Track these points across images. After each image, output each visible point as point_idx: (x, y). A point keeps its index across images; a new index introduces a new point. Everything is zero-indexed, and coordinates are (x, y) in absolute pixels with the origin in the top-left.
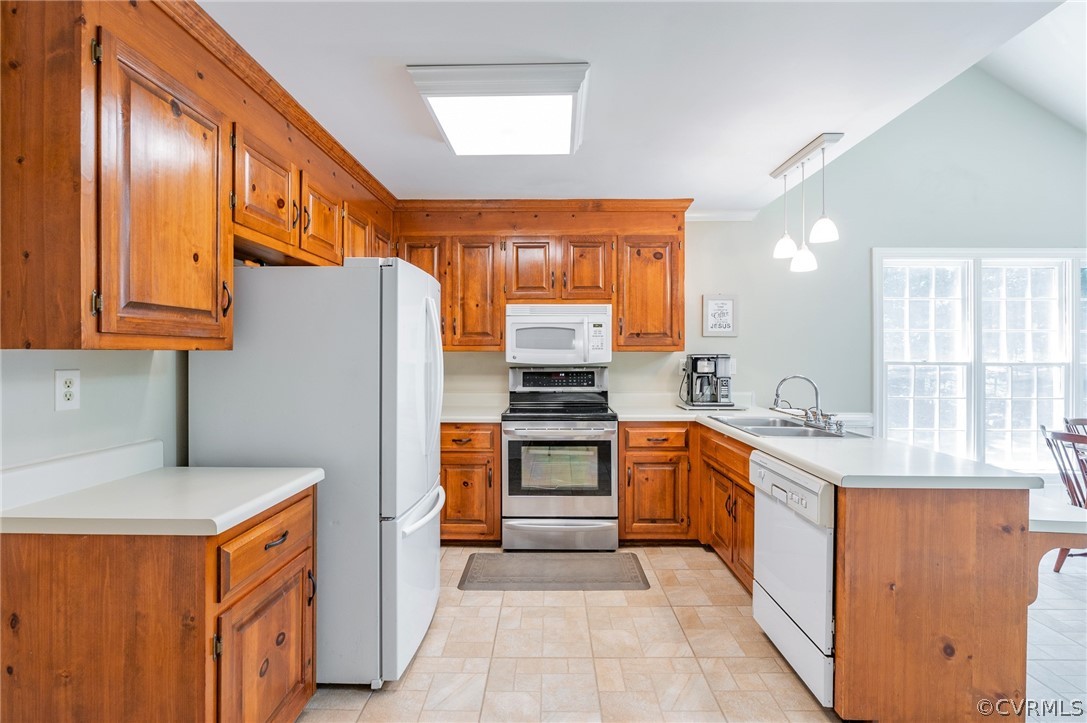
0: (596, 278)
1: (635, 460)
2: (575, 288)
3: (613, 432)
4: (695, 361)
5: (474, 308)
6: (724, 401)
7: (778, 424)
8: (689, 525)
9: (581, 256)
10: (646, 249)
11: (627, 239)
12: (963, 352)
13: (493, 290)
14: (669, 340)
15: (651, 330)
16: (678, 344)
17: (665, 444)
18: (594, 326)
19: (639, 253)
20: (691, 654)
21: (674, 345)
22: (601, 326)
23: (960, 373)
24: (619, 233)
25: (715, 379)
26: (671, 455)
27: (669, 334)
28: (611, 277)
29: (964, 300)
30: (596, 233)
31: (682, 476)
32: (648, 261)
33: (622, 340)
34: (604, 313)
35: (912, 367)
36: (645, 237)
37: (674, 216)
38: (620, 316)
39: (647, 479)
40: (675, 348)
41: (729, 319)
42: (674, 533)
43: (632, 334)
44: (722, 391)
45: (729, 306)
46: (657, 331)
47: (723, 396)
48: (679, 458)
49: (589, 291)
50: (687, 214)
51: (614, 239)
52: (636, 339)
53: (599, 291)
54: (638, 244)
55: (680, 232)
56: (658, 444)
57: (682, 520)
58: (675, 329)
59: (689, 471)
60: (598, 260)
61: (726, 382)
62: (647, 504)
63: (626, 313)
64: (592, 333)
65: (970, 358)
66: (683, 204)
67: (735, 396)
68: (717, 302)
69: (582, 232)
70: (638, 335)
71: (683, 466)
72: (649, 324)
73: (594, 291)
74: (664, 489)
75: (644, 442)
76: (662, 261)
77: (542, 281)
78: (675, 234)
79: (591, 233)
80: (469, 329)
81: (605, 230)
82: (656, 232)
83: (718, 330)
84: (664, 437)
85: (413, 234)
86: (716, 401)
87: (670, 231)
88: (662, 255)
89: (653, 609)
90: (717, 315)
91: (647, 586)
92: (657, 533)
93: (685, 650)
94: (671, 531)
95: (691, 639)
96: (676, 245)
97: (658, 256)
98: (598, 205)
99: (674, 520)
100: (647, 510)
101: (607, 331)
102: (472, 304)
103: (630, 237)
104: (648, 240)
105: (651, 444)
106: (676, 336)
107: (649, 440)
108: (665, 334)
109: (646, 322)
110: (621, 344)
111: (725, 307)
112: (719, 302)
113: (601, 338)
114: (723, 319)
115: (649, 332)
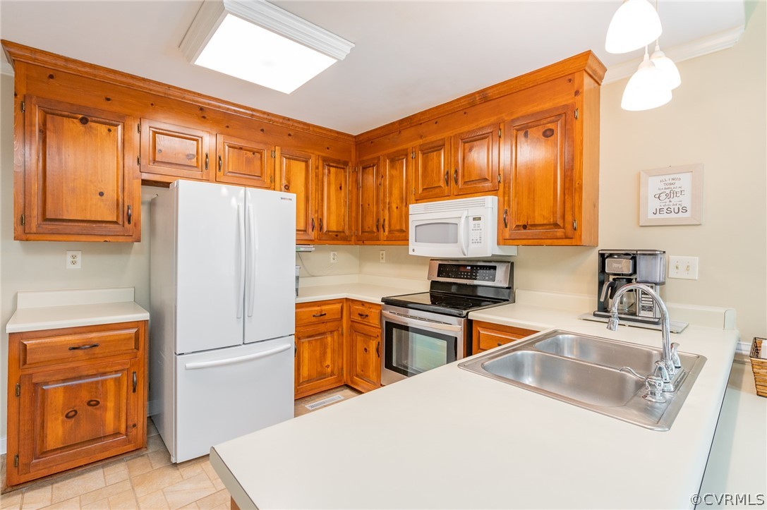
2: (464, 183)
5: (395, 210)
6: (648, 314)
9: (471, 150)
10: (534, 130)
13: (406, 193)
14: (560, 232)
15: (539, 220)
16: (572, 236)
18: (474, 219)
19: (526, 135)
21: (567, 237)
22: (480, 219)
24: (505, 119)
27: (561, 224)
32: (537, 142)
33: (507, 233)
34: (482, 206)
36: (536, 114)
37: (570, 80)
40: (569, 241)
41: (686, 200)
43: (517, 226)
45: (685, 181)
46: (545, 222)
47: (644, 308)
49: (477, 185)
51: (501, 127)
52: (523, 231)
53: (485, 184)
54: (526, 127)
55: (577, 98)
58: (569, 217)
63: (512, 203)
64: (471, 226)
68: (663, 178)
69: (471, 126)
70: (525, 227)
72: (536, 214)
73: (481, 184)
76: (552, 138)
77: (439, 181)
78: (569, 102)
79: (479, 126)
80: (393, 227)
81: (492, 119)
82: (547, 105)
83: (665, 216)
85: (365, 158)
86: (634, 314)
87: (563, 100)
88: (552, 131)
90: (663, 196)
96: (571, 115)
97: (548, 133)
98: (484, 96)
101: (491, 224)
102: (394, 206)
104: (538, 117)
106: (569, 226)
108: (556, 225)
109: (534, 212)
110: (507, 238)
111: (678, 184)
112: (667, 177)
113: (479, 231)
114: (675, 200)
115: (536, 222)
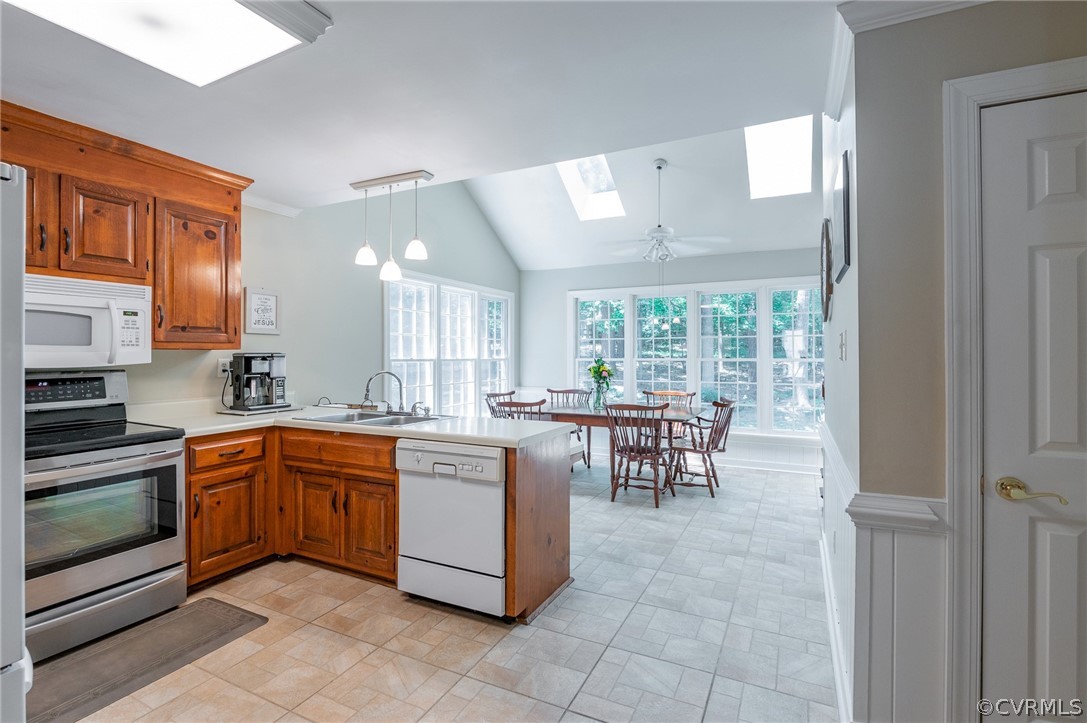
0: (123, 248)
1: (203, 484)
2: (84, 255)
3: (179, 454)
4: (248, 360)
6: (279, 402)
7: (356, 418)
8: (266, 542)
9: (96, 212)
10: (196, 224)
11: (169, 204)
12: (430, 353)
14: (223, 336)
15: (201, 323)
16: (233, 342)
17: (241, 457)
18: (125, 313)
19: (185, 226)
20: (374, 648)
21: (230, 342)
22: (135, 314)
23: (428, 368)
24: (156, 194)
25: (268, 380)
26: (245, 468)
27: (223, 329)
28: (145, 250)
29: (431, 314)
30: (120, 185)
31: (259, 488)
32: (199, 238)
33: (161, 334)
34: (140, 298)
35: (405, 363)
36: (194, 208)
37: (230, 194)
38: (159, 303)
39: (218, 503)
40: (230, 345)
41: (272, 316)
42: (251, 555)
43: (175, 327)
44: (276, 391)
45: (272, 303)
46: (208, 325)
47: (279, 397)
48: (255, 470)
49: (109, 263)
50: (244, 194)
51: (150, 202)
52: (181, 333)
53: (125, 266)
54: (185, 217)
55: (236, 213)
56: (231, 458)
57: (259, 538)
58: (230, 324)
59: (266, 482)
60: (126, 224)
61: (282, 383)
62: (218, 533)
63: (167, 300)
64: (122, 323)
65: (434, 356)
66: (241, 183)
67: (291, 396)
68: (260, 297)
69: (98, 177)
70: (184, 329)
71: (260, 478)
72: (198, 316)
73: (118, 265)
74: (238, 510)
75: (215, 459)
76: (215, 242)
78: (230, 214)
79: (113, 184)
81: (135, 185)
83: (261, 327)
84: (239, 449)
86: (271, 404)
87: (224, 208)
88: (214, 234)
89: (296, 634)
90: (260, 311)
91: (265, 620)
92: (229, 564)
93: (365, 648)
94: (246, 555)
95: (360, 636)
96: (231, 229)
97: (211, 235)
98: (126, 149)
99: (251, 541)
100: (219, 539)
101: (145, 321)
103: (174, 203)
104: (199, 213)
105: (224, 460)
106: (231, 331)
107: (221, 455)
108: (218, 329)
109: (196, 313)
110: (162, 339)
111: (269, 303)
112: (262, 297)
113: (135, 330)
114: (267, 315)
115: (198, 325)
